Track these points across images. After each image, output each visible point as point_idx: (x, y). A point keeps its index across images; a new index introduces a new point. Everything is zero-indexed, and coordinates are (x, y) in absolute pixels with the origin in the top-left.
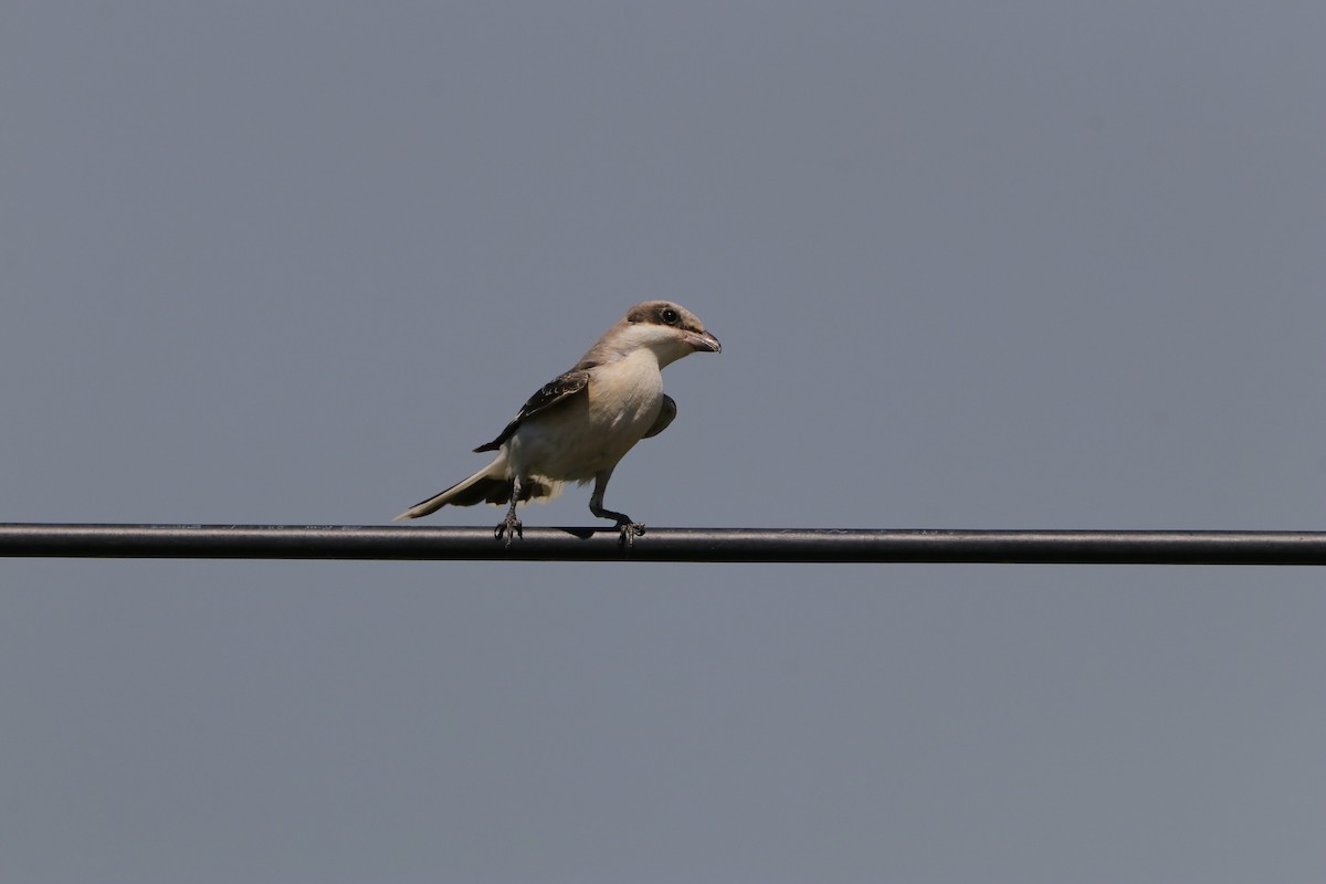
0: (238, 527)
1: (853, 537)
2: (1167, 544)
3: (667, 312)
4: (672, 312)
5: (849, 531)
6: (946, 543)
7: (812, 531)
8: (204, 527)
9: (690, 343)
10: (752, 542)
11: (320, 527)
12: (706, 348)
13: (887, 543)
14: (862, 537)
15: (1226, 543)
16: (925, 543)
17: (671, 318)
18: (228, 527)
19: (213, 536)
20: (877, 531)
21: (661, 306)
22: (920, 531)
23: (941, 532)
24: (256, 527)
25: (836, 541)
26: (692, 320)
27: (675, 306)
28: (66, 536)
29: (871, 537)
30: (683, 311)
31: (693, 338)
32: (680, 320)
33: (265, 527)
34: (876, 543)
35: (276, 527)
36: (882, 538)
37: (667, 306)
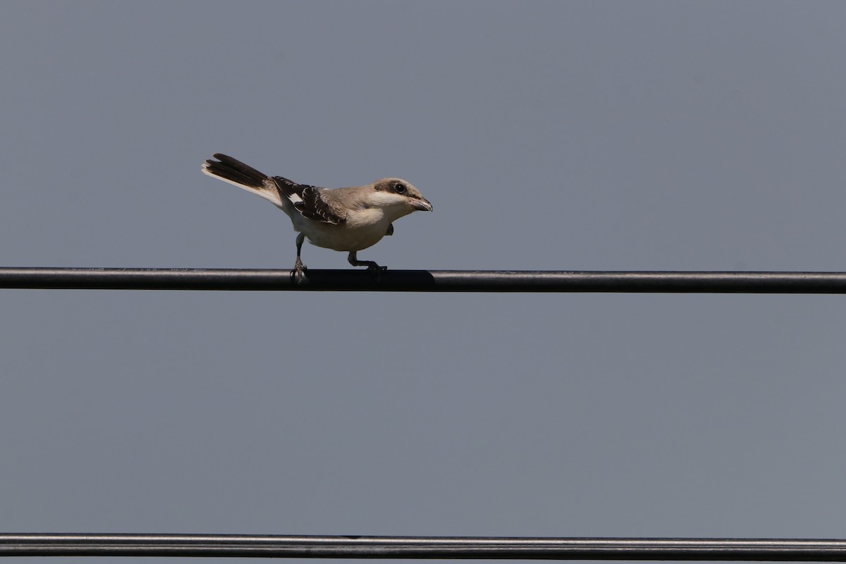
0: (128, 269)
1: (519, 276)
2: (719, 280)
3: (398, 185)
4: (401, 185)
5: (517, 272)
6: (578, 279)
7: (494, 272)
8: (106, 269)
9: (412, 206)
10: (455, 279)
11: (180, 270)
12: (422, 209)
13: (541, 280)
14: (525, 276)
15: (758, 279)
16: (565, 280)
17: (401, 189)
18: (121, 269)
19: (112, 275)
20: (535, 272)
21: (395, 182)
22: (562, 272)
23: (575, 272)
24: (139, 270)
25: (509, 279)
26: (414, 190)
27: (403, 181)
28: (18, 275)
29: (530, 276)
30: (409, 185)
31: (415, 202)
32: (406, 190)
33: (145, 270)
34: (534, 280)
35: (151, 270)
36: (537, 276)
37: (399, 181)
